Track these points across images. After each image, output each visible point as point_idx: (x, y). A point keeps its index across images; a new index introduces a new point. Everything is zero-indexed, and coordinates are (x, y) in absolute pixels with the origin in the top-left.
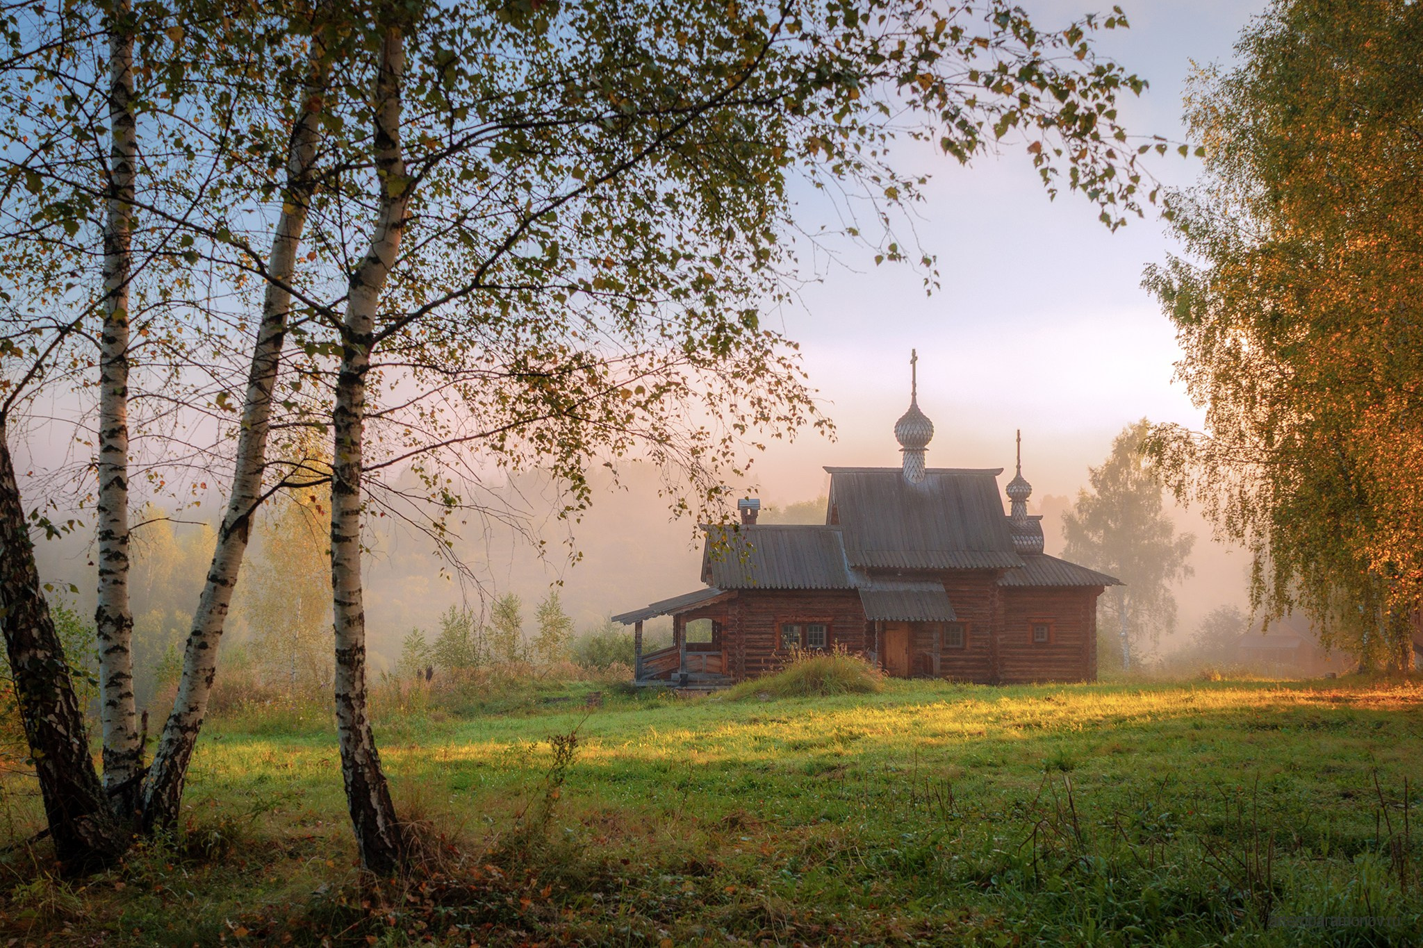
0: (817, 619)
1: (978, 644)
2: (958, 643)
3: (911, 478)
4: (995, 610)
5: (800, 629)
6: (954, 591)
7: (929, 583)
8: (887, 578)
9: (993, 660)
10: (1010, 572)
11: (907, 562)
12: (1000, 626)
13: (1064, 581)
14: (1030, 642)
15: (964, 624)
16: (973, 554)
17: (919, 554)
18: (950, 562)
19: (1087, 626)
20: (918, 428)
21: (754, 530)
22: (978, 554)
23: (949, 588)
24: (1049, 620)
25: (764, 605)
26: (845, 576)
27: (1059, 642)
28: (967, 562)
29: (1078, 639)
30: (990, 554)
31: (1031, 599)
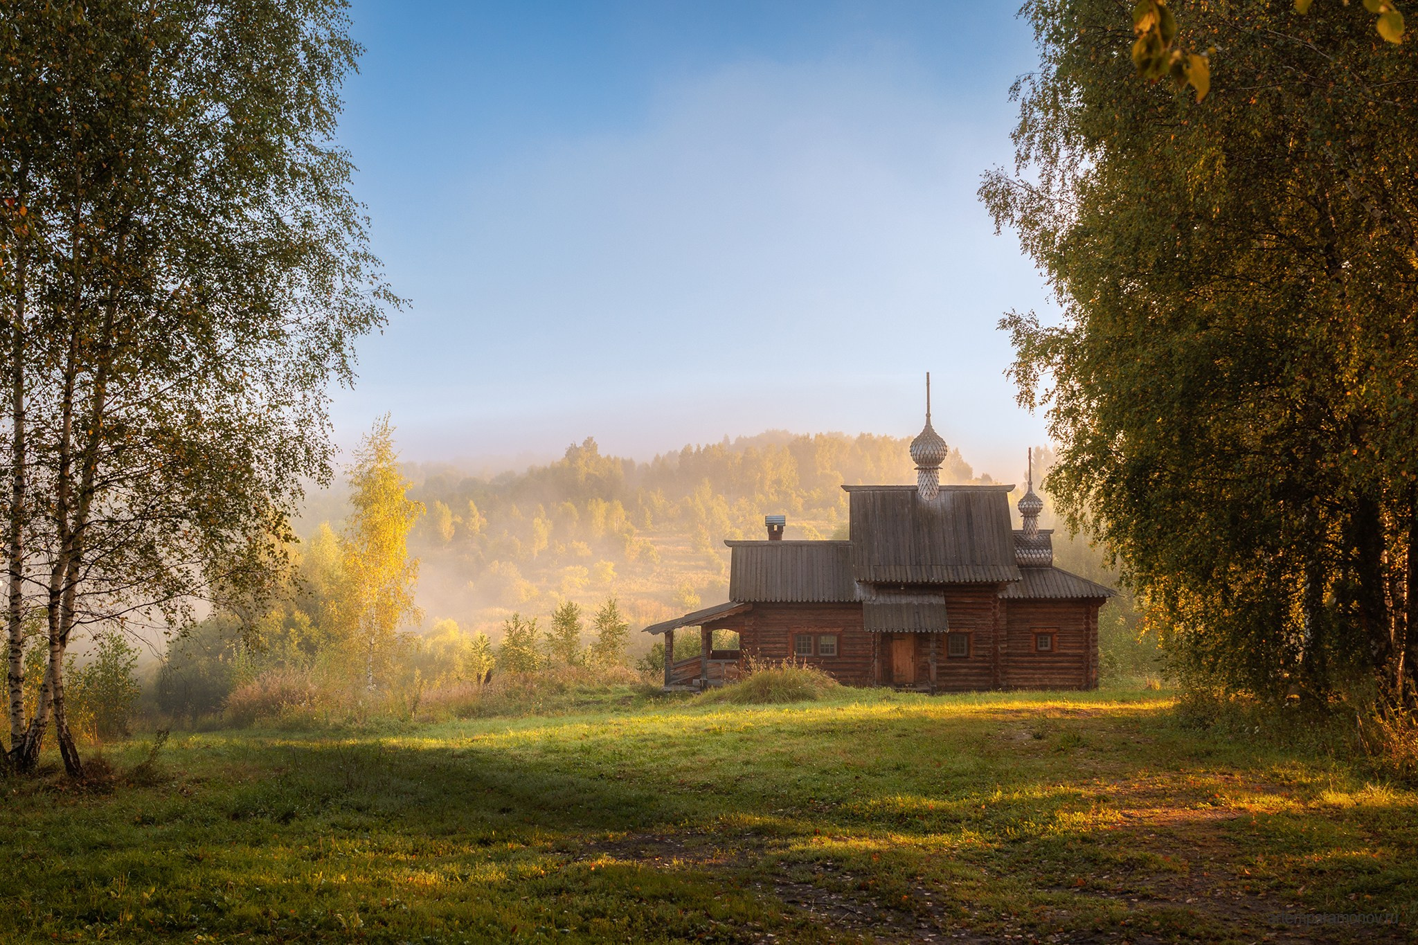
0: (828, 630)
1: (981, 653)
2: (962, 651)
3: (924, 496)
4: (996, 620)
5: (812, 638)
6: (955, 603)
7: (931, 596)
8: (892, 591)
9: (995, 668)
10: (1012, 585)
11: (910, 576)
12: (1002, 636)
13: (1063, 593)
14: (1033, 651)
15: (968, 634)
16: (976, 568)
17: (923, 568)
18: (951, 576)
19: (1088, 636)
20: (930, 448)
21: (776, 546)
22: (980, 568)
23: (954, 600)
24: (1051, 630)
25: (778, 617)
26: (852, 590)
27: (1062, 651)
28: (967, 577)
29: (1080, 648)
30: (991, 568)
31: (1034, 610)
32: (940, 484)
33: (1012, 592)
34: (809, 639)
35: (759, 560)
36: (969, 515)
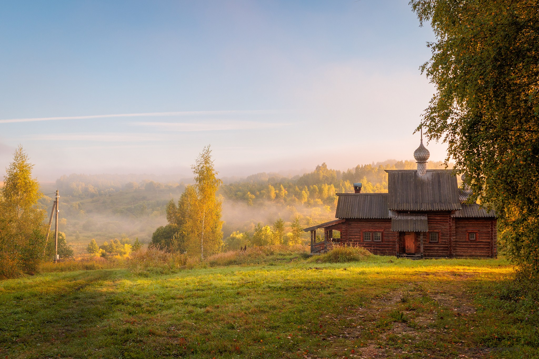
0: (377, 230)
1: (444, 241)
2: (436, 240)
3: (420, 174)
4: (450, 227)
5: (371, 234)
6: (432, 219)
7: (422, 216)
8: (405, 214)
9: (450, 247)
10: (458, 211)
11: (412, 207)
12: (453, 234)
13: (481, 215)
14: (467, 240)
15: (438, 233)
16: (441, 204)
17: (418, 204)
18: (430, 208)
19: (492, 234)
20: (422, 154)
21: (357, 196)
22: (443, 204)
23: (432, 218)
24: (476, 231)
25: (356, 225)
26: (387, 213)
27: (480, 240)
28: (437, 208)
29: (488, 239)
30: (448, 204)
31: (468, 222)
32: (427, 169)
33: (457, 215)
34: (370, 234)
35: (349, 201)
36: (439, 182)
